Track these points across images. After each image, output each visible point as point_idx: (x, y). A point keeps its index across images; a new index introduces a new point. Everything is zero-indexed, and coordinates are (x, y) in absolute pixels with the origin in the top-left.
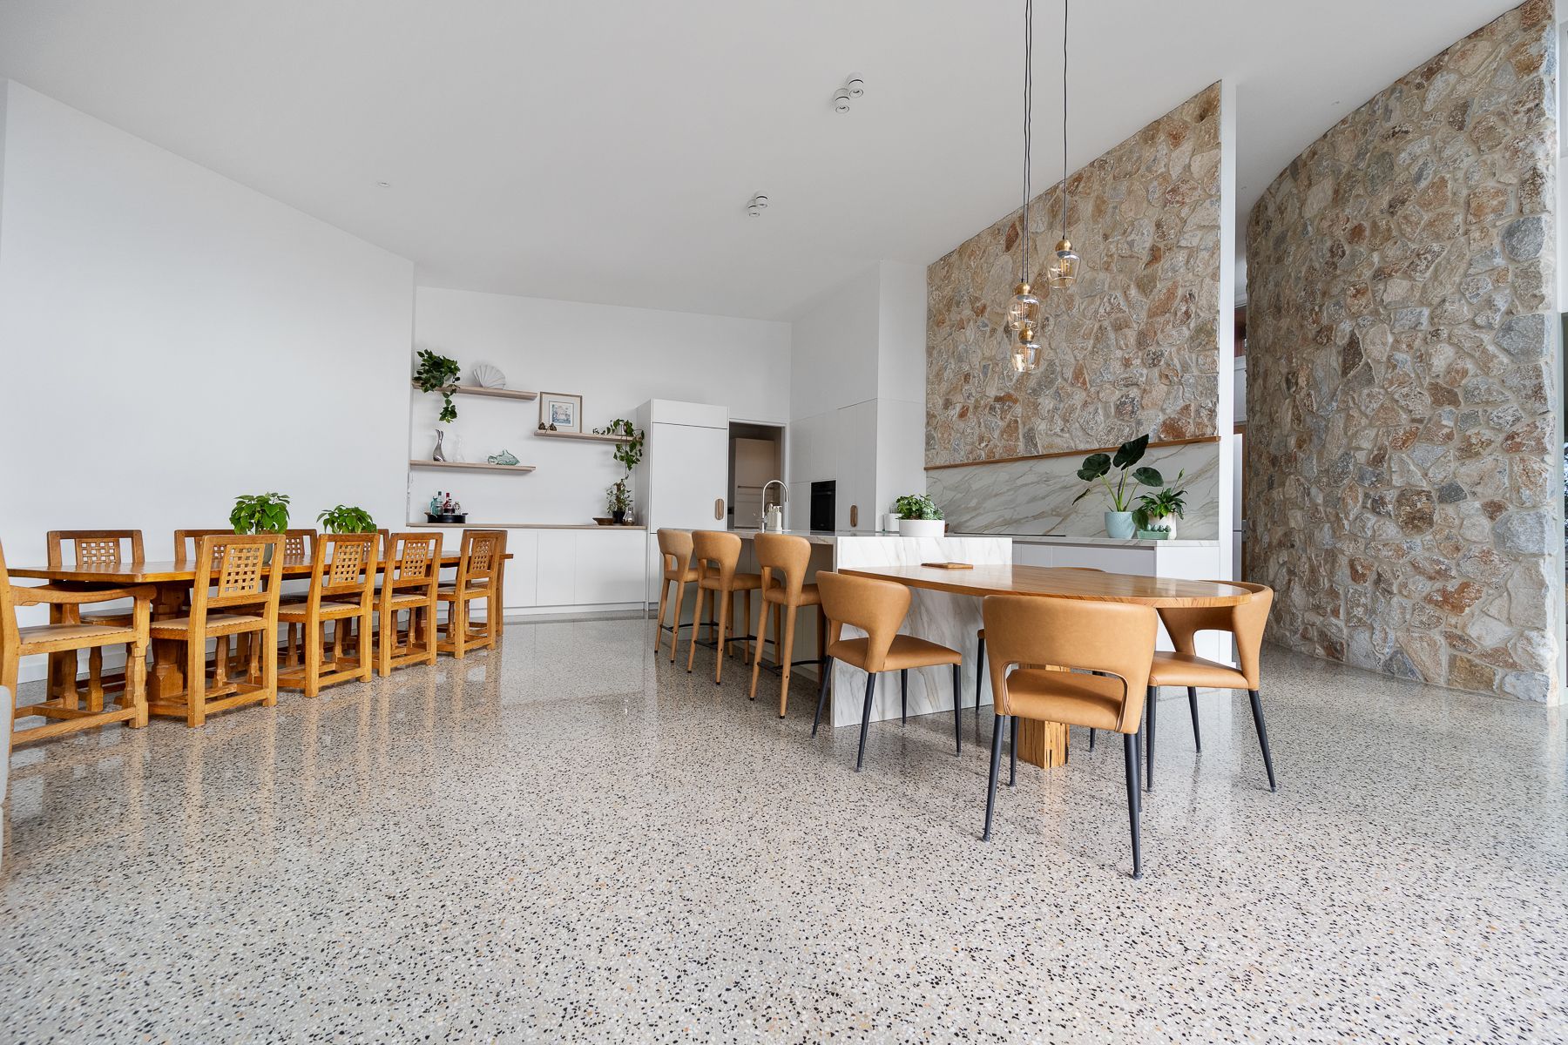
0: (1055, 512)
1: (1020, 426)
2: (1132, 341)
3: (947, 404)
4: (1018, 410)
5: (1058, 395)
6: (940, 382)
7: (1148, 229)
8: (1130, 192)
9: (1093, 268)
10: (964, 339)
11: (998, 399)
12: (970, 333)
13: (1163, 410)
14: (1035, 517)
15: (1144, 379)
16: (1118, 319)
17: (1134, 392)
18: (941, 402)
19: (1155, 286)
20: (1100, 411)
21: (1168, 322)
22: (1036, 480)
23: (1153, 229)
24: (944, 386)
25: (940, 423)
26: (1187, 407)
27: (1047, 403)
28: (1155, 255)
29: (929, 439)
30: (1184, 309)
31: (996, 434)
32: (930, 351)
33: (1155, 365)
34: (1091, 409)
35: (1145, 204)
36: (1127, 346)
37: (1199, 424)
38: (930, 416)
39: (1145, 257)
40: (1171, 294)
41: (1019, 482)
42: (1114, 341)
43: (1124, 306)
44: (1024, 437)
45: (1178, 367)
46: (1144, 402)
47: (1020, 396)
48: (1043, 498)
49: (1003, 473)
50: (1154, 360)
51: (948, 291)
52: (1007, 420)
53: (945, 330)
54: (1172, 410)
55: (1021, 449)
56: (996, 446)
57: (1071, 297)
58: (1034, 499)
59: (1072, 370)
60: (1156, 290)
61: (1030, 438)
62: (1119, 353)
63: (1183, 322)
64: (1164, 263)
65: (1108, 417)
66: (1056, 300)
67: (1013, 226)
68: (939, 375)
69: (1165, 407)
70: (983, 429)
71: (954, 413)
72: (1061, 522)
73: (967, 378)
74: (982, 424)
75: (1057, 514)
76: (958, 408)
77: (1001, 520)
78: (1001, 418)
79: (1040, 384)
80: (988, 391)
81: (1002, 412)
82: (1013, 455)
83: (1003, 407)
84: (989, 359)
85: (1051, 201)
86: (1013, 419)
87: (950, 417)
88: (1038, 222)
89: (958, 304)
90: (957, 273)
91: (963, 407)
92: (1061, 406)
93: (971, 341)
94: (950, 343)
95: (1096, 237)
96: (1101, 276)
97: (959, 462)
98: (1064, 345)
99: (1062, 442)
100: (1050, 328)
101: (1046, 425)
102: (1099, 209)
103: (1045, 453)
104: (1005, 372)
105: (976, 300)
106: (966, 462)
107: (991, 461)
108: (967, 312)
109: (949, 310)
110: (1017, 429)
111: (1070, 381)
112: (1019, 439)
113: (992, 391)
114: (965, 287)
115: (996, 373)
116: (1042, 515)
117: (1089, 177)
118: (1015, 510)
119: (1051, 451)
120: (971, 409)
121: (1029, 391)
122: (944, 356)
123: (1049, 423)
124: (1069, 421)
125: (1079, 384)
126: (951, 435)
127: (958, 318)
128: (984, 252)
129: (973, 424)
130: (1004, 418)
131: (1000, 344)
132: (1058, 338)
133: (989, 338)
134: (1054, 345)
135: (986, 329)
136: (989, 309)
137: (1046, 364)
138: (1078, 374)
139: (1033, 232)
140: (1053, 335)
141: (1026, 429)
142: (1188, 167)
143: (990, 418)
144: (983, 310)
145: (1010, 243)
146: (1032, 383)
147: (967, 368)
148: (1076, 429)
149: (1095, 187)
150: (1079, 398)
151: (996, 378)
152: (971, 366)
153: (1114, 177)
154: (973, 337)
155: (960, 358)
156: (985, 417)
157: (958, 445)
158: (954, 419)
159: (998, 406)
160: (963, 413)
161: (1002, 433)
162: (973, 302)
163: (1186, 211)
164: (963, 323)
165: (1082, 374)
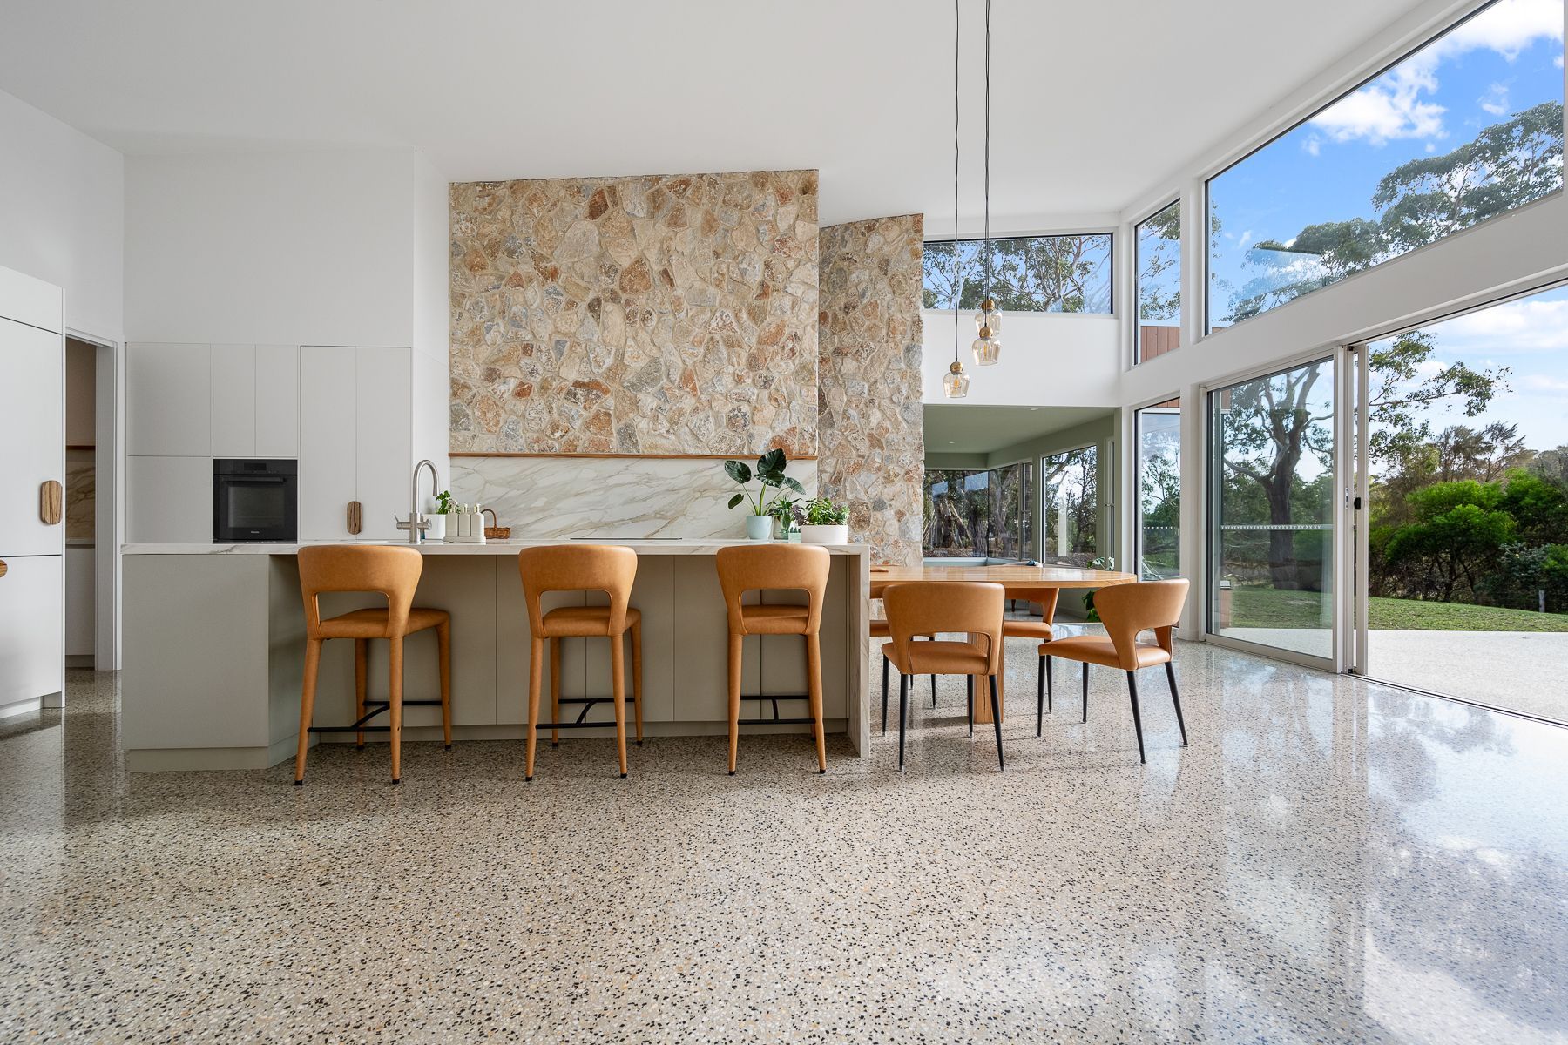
0: (660, 515)
1: (614, 420)
2: (743, 361)
3: (491, 375)
4: (610, 402)
5: (662, 393)
6: (478, 343)
7: (760, 266)
8: (740, 223)
9: (703, 279)
10: (521, 299)
11: (578, 384)
12: (534, 294)
13: (771, 427)
14: (633, 520)
15: (755, 398)
16: (730, 336)
17: (745, 408)
18: (478, 371)
19: (766, 319)
20: (711, 419)
21: (777, 353)
22: (635, 480)
23: (762, 267)
24: (485, 352)
25: (478, 398)
26: (794, 429)
27: (648, 401)
28: (764, 290)
29: (457, 419)
30: (791, 346)
31: (578, 424)
32: (456, 299)
33: (765, 388)
34: (702, 415)
35: (755, 241)
36: (739, 364)
37: (803, 444)
38: (457, 388)
39: (756, 290)
40: (780, 330)
41: (611, 482)
42: (726, 356)
43: (735, 325)
44: (619, 432)
45: (786, 395)
46: (756, 418)
47: (613, 387)
48: (645, 500)
49: (588, 471)
50: (767, 383)
51: (492, 229)
52: (594, 411)
53: (488, 278)
54: (781, 428)
55: (615, 445)
56: (578, 439)
57: (678, 298)
58: (632, 501)
59: (680, 372)
60: (766, 322)
61: (628, 434)
62: (731, 370)
63: (789, 357)
64: (773, 300)
65: (720, 426)
66: (660, 295)
67: (601, 192)
68: (476, 336)
69: (774, 425)
70: (555, 415)
71: (507, 388)
72: (666, 525)
73: (527, 349)
74: (555, 410)
75: (662, 517)
76: (513, 384)
77: (586, 522)
78: (585, 408)
79: (640, 379)
80: (564, 372)
81: (586, 401)
82: (603, 451)
83: (588, 395)
84: (565, 335)
85: (653, 189)
86: (603, 410)
87: (498, 393)
88: (635, 204)
89: (511, 253)
90: (509, 213)
91: (522, 384)
92: (668, 407)
93: (535, 305)
94: (496, 299)
95: (706, 250)
96: (712, 290)
97: (516, 451)
98: (670, 345)
99: (668, 444)
100: (652, 323)
101: (648, 424)
102: (709, 225)
103: (646, 453)
104: (592, 356)
105: (543, 258)
106: (527, 452)
107: (569, 454)
108: (526, 268)
109: (493, 255)
110: (609, 422)
111: (677, 383)
112: (612, 433)
113: (571, 374)
114: (523, 236)
115: (576, 353)
116: (642, 518)
117: (698, 188)
118: (607, 512)
119: (655, 452)
120: (536, 389)
121: (625, 384)
122: (486, 312)
123: (651, 423)
124: (677, 424)
125: (688, 389)
126: (500, 416)
127: (512, 271)
128: (554, 205)
129: (540, 407)
130: (590, 408)
131: (582, 321)
132: (664, 337)
133: (566, 310)
134: (658, 342)
135: (560, 297)
136: (563, 276)
137: (648, 360)
138: (687, 379)
139: (628, 213)
140: (656, 331)
141: (622, 424)
142: (793, 227)
143: (567, 404)
144: (554, 274)
145: (596, 211)
146: (630, 376)
147: (529, 337)
148: (685, 433)
149: (704, 200)
150: (688, 402)
151: (578, 361)
152: (535, 336)
153: (724, 201)
154: (538, 301)
155: (515, 322)
156: (560, 402)
157: (513, 430)
158: (505, 396)
159: (580, 392)
160: (522, 392)
161: (587, 425)
162: (538, 259)
163: (791, 264)
164: (521, 279)
165: (693, 380)
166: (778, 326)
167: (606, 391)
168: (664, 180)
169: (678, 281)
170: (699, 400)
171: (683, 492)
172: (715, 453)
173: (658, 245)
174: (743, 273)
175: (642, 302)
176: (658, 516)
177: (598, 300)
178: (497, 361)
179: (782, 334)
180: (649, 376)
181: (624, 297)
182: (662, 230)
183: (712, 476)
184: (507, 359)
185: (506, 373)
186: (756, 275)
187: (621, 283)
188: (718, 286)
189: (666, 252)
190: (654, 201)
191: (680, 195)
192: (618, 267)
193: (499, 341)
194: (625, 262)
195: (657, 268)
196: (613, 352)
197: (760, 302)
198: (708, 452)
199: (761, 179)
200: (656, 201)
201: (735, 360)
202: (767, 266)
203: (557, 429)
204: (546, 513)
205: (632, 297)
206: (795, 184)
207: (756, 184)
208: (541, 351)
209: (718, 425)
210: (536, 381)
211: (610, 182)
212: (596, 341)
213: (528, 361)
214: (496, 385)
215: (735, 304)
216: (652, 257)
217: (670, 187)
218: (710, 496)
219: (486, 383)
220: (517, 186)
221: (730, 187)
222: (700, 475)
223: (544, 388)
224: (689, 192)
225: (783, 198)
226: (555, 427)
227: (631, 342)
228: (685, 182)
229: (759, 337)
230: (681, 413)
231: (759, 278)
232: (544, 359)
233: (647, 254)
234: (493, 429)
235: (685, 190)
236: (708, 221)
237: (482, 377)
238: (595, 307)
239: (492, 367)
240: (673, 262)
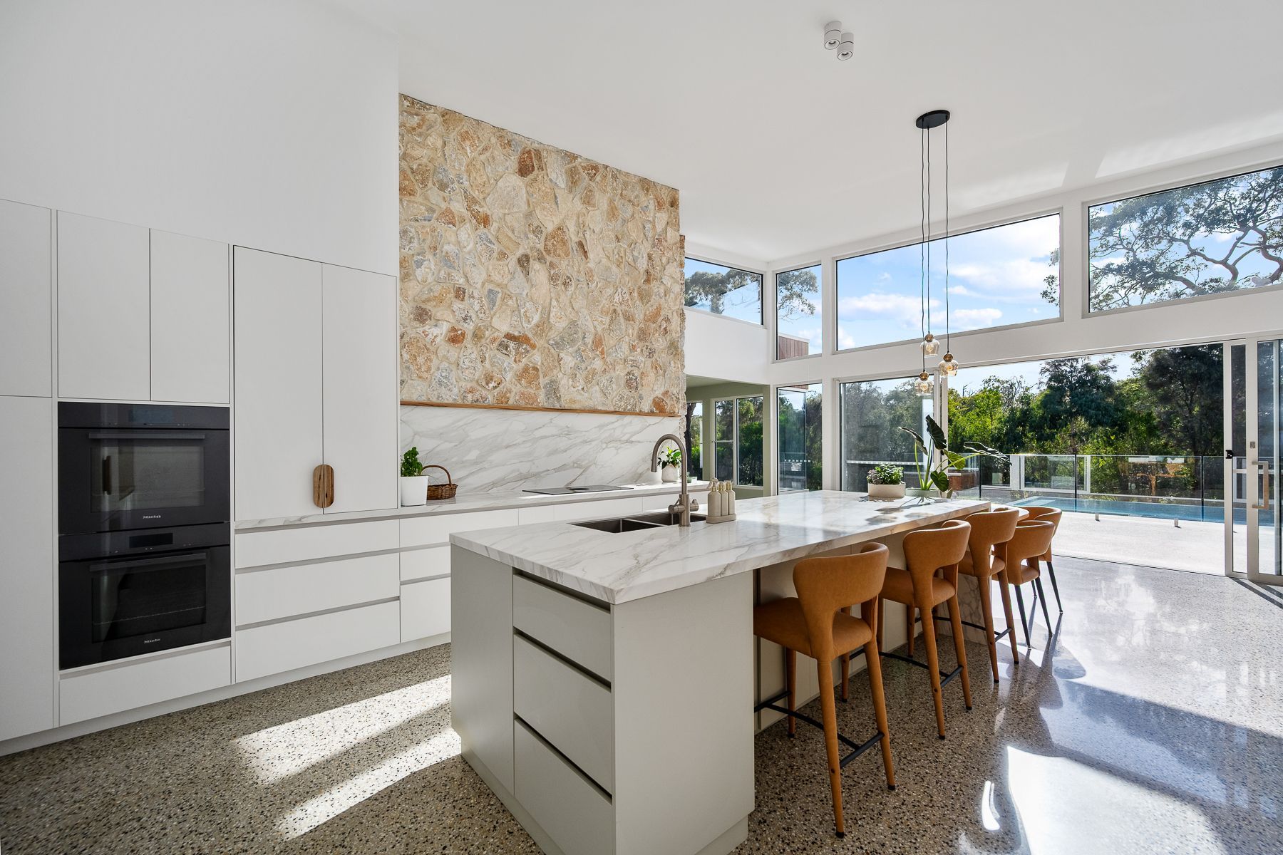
1: (541, 376)
4: (536, 358)
5: (579, 354)
7: (645, 257)
8: (633, 217)
9: (608, 258)
11: (509, 337)
13: (653, 390)
14: (557, 470)
15: (643, 365)
17: (636, 372)
19: (650, 301)
20: (614, 380)
21: (656, 330)
23: (647, 257)
26: (667, 393)
27: (568, 359)
30: (665, 326)
31: (509, 376)
34: (607, 376)
35: (642, 235)
37: (672, 405)
40: (658, 312)
41: (538, 434)
42: (624, 327)
44: (545, 387)
45: (662, 365)
46: (643, 382)
47: (540, 343)
50: (651, 353)
52: (521, 365)
54: (659, 392)
55: (542, 399)
58: (555, 452)
61: (553, 389)
62: (627, 339)
63: (664, 334)
66: (577, 264)
67: (529, 153)
69: (654, 388)
70: (488, 366)
71: (438, 332)
72: (581, 474)
73: (460, 293)
74: (487, 361)
75: (580, 467)
76: (445, 327)
77: (516, 474)
78: (515, 361)
79: (562, 338)
80: (496, 323)
81: (517, 354)
82: (532, 404)
83: (518, 348)
84: (498, 285)
85: (570, 165)
86: (531, 365)
87: (430, 336)
88: (556, 173)
89: (443, 187)
90: (439, 144)
91: (454, 329)
92: (583, 366)
93: (468, 248)
94: (427, 232)
95: (610, 233)
96: (614, 269)
97: (450, 401)
98: (585, 312)
99: (584, 400)
100: (571, 289)
101: (568, 380)
102: (612, 213)
103: (566, 407)
104: (522, 311)
105: (475, 201)
106: (460, 402)
107: (502, 405)
108: (459, 207)
109: (424, 182)
110: (537, 377)
111: (589, 346)
112: (540, 388)
113: (503, 325)
114: (454, 172)
115: (507, 305)
116: (563, 468)
117: (605, 177)
118: (534, 464)
119: (574, 406)
120: (469, 336)
121: (551, 342)
122: (415, 244)
123: (571, 380)
124: (590, 382)
125: (598, 353)
126: (431, 360)
127: (444, 206)
128: (485, 149)
129: (473, 356)
130: (519, 361)
131: (513, 274)
132: (580, 303)
133: (498, 260)
134: (576, 307)
135: (492, 246)
136: (495, 225)
137: (567, 322)
138: (598, 342)
139: (551, 180)
140: (574, 296)
141: (547, 380)
142: (665, 230)
143: (499, 355)
144: (485, 221)
145: (524, 170)
146: (553, 335)
147: (462, 281)
148: (596, 391)
149: (609, 189)
150: (598, 364)
151: (509, 313)
152: (468, 281)
153: (621, 195)
154: (471, 245)
155: (447, 261)
156: (492, 352)
157: (446, 377)
158: (438, 340)
159: (512, 345)
160: (455, 338)
161: (519, 377)
162: (471, 201)
163: (664, 260)
164: (454, 217)
165: (602, 345)
166: (657, 308)
167: (533, 347)
168: (579, 160)
169: (591, 255)
170: (605, 363)
171: (594, 443)
172: (617, 410)
173: (575, 218)
174: (635, 260)
175: (564, 266)
176: (576, 465)
177: (527, 257)
178: (428, 300)
179: (660, 315)
180: (570, 336)
181: (549, 259)
182: (579, 206)
183: (614, 429)
184: (440, 300)
185: (439, 315)
186: (643, 264)
187: (545, 245)
188: (618, 266)
189: (581, 227)
190: (573, 177)
191: (592, 178)
192: (543, 229)
193: (430, 279)
194: (550, 227)
195: (575, 239)
196: (540, 310)
197: (646, 287)
198: (612, 409)
199: (646, 185)
200: (573, 176)
201: (630, 331)
202: (650, 257)
203: (492, 379)
204: (478, 467)
205: (555, 260)
206: (666, 198)
207: (643, 188)
208: (473, 297)
209: (619, 385)
210: (469, 328)
211: (536, 146)
212: (525, 296)
213: (461, 306)
214: (427, 327)
215: (630, 284)
216: (571, 227)
217: (584, 168)
218: (613, 447)
219: (416, 324)
220: (448, 116)
221: (625, 184)
222: (606, 428)
223: (477, 336)
224: (598, 178)
225: (660, 205)
226: (489, 379)
227: (554, 303)
228: (595, 168)
229: (645, 315)
230: (594, 373)
231: (645, 266)
232: (477, 307)
233: (568, 223)
234: (425, 375)
235: (595, 174)
236: (612, 208)
237: (412, 316)
238: (524, 261)
239: (423, 307)
240: (587, 236)
